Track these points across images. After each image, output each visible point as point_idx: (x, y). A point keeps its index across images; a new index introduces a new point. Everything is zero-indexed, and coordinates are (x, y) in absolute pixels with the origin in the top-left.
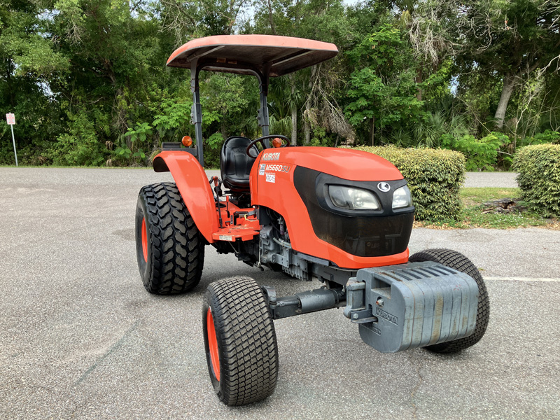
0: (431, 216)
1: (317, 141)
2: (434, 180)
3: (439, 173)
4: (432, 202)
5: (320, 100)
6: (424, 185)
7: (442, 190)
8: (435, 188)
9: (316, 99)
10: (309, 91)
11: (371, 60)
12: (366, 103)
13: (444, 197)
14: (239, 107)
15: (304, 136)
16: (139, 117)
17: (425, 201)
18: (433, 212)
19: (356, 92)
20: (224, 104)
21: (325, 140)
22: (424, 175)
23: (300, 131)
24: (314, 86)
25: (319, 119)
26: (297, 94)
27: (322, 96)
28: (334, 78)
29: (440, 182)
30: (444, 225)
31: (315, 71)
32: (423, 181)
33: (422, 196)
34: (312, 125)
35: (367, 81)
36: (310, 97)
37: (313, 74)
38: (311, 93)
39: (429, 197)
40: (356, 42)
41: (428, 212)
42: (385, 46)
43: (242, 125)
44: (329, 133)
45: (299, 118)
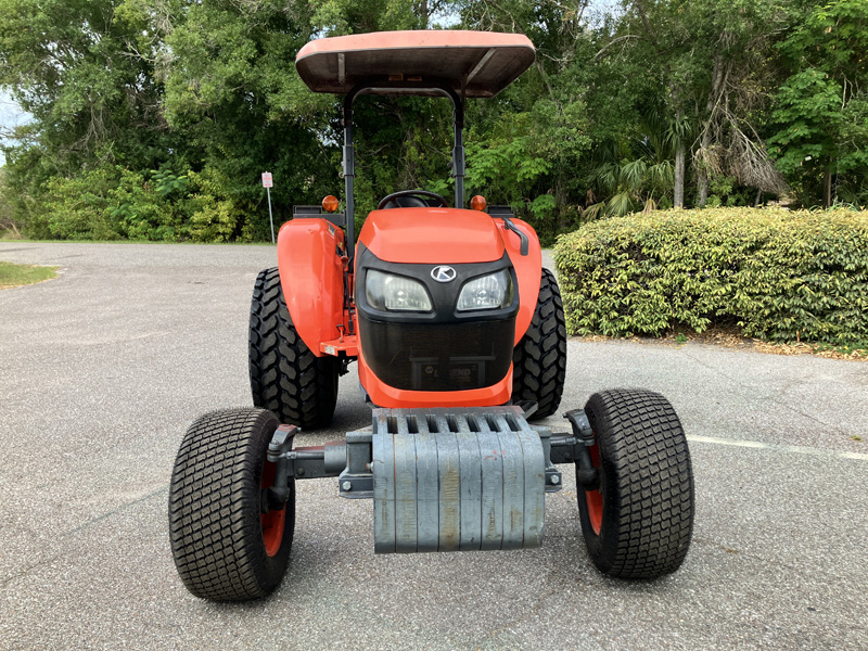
0: (831, 333)
1: (717, 200)
2: (835, 268)
3: (847, 255)
4: (834, 308)
5: (726, 130)
6: (815, 277)
7: (855, 288)
8: (837, 282)
9: (718, 131)
10: (706, 118)
11: (823, 53)
12: (806, 132)
13: (859, 300)
14: (577, 149)
15: (696, 192)
16: (436, 172)
17: (818, 306)
18: (836, 328)
19: (787, 113)
20: (553, 146)
21: (731, 199)
22: (815, 259)
23: (689, 183)
24: (713, 108)
25: (724, 163)
26: (682, 123)
27: (729, 124)
28: (753, 91)
29: (850, 273)
30: (854, 353)
31: (718, 81)
32: (815, 269)
33: (812, 296)
34: (709, 174)
35: (808, 93)
36: (707, 126)
37: (716, 87)
38: (710, 121)
39: (825, 299)
40: (793, 24)
41: (825, 327)
42: (850, 27)
43: (591, 178)
44: (739, 188)
45: (688, 163)
